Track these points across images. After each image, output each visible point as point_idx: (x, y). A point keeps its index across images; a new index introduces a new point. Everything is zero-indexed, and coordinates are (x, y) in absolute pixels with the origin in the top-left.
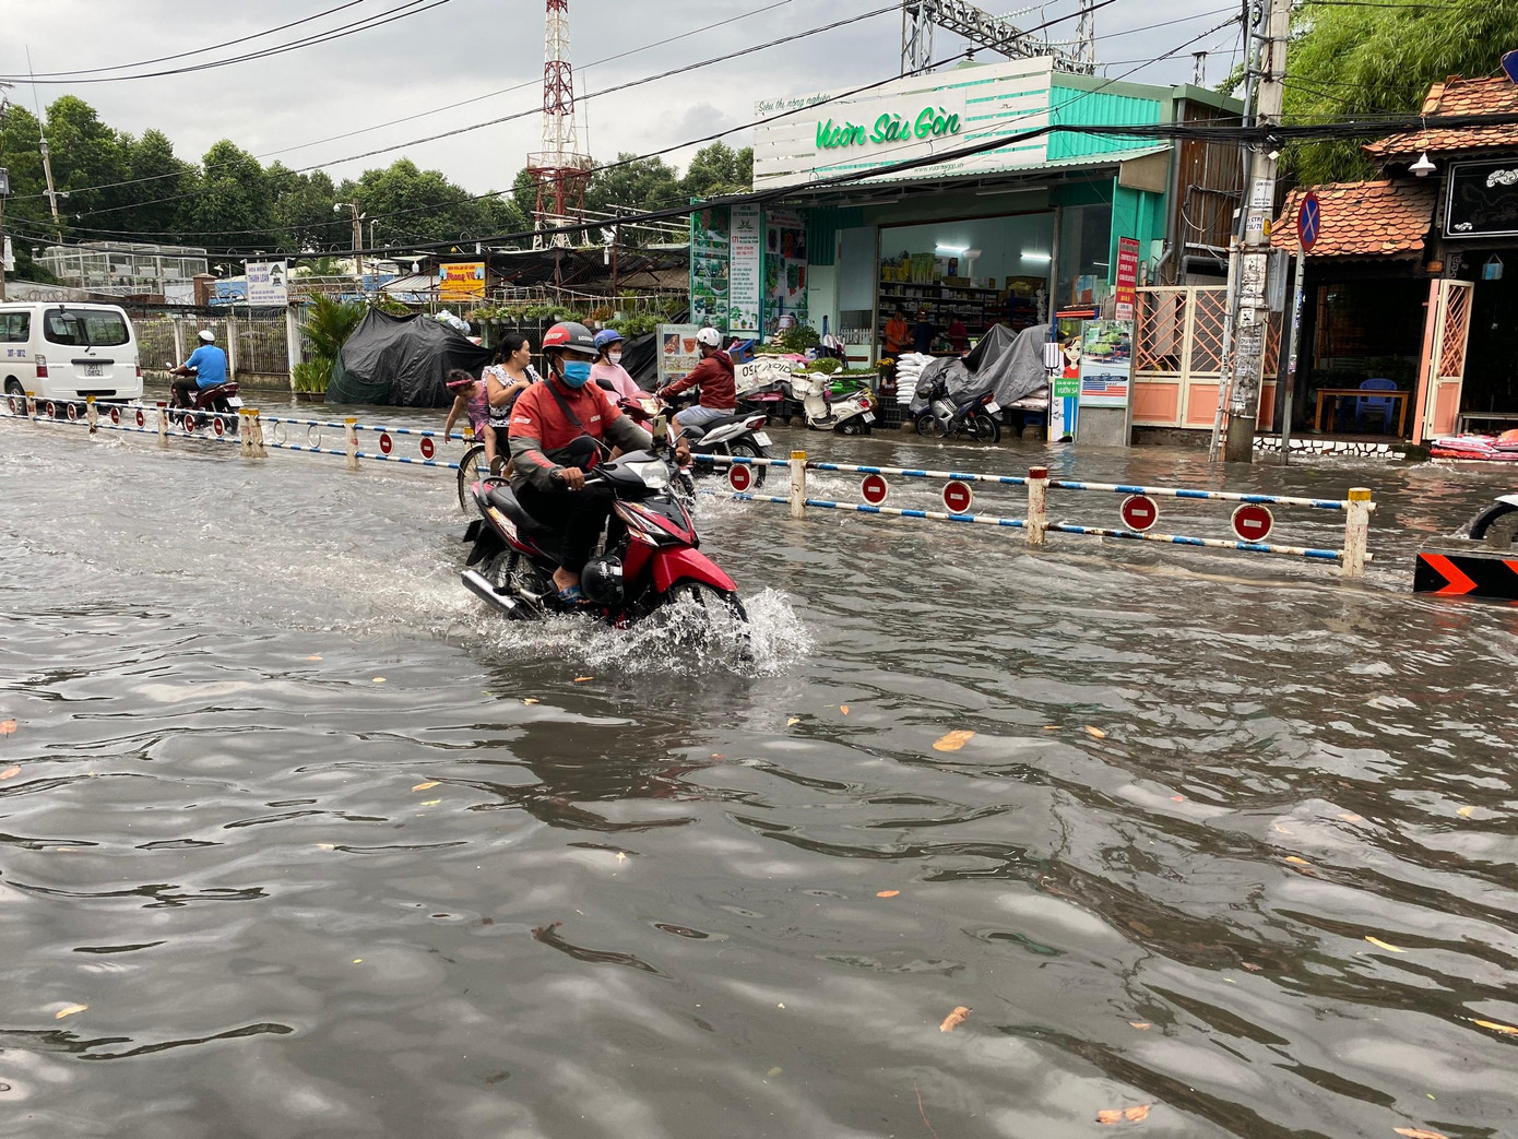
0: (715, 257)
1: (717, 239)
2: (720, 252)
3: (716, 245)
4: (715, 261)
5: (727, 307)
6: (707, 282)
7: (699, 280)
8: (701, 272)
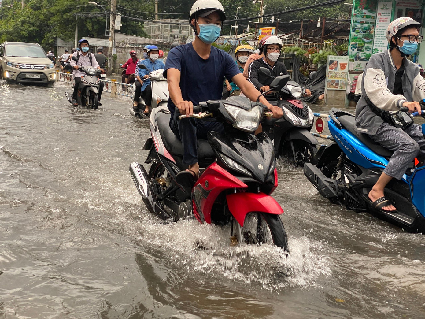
0: (366, 23)
1: (369, 14)
2: (370, 20)
3: (368, 17)
4: (366, 25)
5: (372, 48)
6: (360, 36)
7: (356, 34)
8: (357, 30)
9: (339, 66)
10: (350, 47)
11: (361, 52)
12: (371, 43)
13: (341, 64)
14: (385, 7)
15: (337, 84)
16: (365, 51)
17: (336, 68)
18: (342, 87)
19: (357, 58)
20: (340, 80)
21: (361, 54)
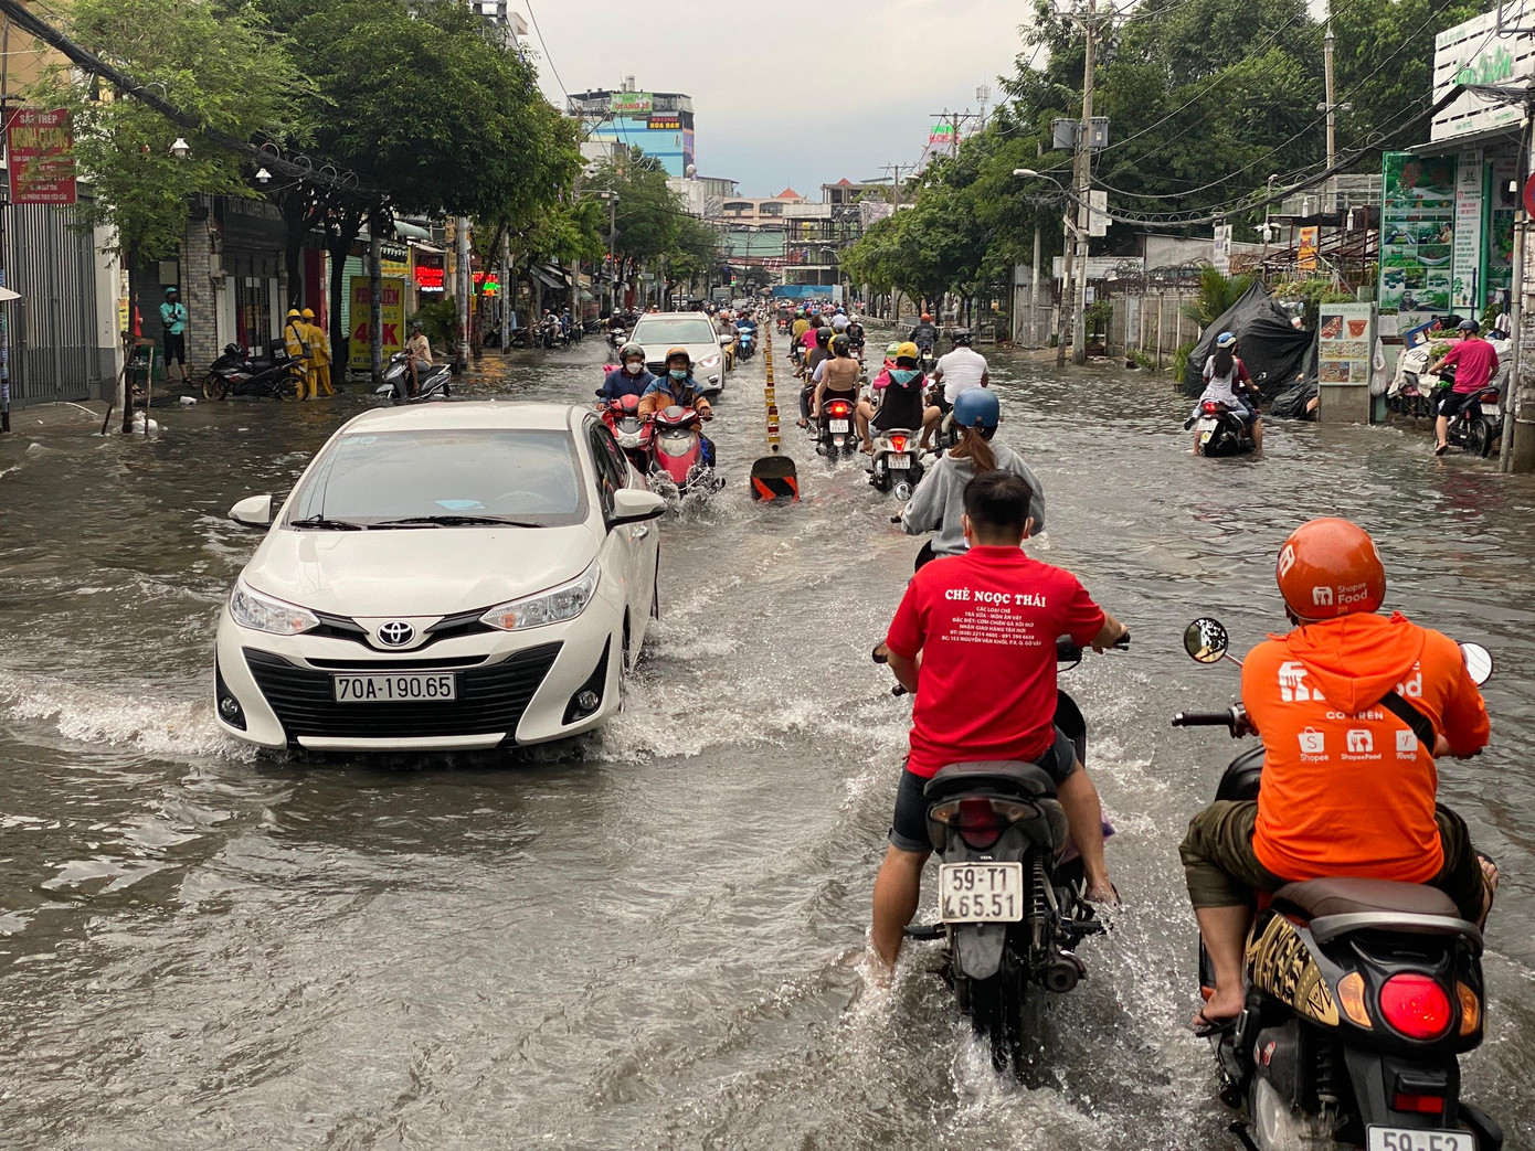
0: (1425, 219)
1: (1428, 195)
2: (1436, 212)
3: (1428, 204)
4: (1427, 224)
5: (1449, 279)
6: (1410, 250)
7: (1394, 248)
8: (1398, 239)
9: (1346, 328)
10: (1382, 280)
11: (1418, 291)
12: (1447, 265)
13: (1351, 324)
14: (1470, 178)
15: (1346, 372)
16: (1429, 288)
17: (1339, 334)
18: (1357, 379)
19: (1406, 305)
20: (1351, 360)
21: (1415, 295)
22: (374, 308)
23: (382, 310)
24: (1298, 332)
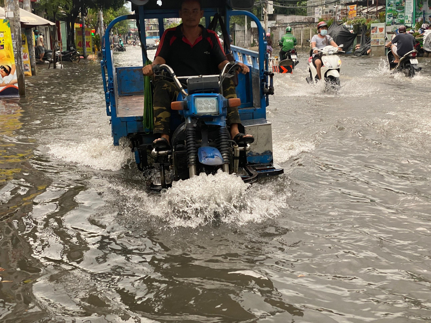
4: (398, 1)
5: (404, 16)
6: (394, 8)
7: (390, 8)
8: (391, 5)
9: (378, 30)
10: (387, 16)
11: (396, 19)
12: (403, 12)
13: (379, 29)
15: (378, 42)
16: (399, 18)
17: (376, 32)
18: (381, 44)
19: (393, 23)
20: (379, 39)
21: (395, 20)
22: (83, 37)
23: (86, 37)
24: (352, 34)
